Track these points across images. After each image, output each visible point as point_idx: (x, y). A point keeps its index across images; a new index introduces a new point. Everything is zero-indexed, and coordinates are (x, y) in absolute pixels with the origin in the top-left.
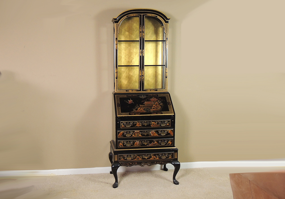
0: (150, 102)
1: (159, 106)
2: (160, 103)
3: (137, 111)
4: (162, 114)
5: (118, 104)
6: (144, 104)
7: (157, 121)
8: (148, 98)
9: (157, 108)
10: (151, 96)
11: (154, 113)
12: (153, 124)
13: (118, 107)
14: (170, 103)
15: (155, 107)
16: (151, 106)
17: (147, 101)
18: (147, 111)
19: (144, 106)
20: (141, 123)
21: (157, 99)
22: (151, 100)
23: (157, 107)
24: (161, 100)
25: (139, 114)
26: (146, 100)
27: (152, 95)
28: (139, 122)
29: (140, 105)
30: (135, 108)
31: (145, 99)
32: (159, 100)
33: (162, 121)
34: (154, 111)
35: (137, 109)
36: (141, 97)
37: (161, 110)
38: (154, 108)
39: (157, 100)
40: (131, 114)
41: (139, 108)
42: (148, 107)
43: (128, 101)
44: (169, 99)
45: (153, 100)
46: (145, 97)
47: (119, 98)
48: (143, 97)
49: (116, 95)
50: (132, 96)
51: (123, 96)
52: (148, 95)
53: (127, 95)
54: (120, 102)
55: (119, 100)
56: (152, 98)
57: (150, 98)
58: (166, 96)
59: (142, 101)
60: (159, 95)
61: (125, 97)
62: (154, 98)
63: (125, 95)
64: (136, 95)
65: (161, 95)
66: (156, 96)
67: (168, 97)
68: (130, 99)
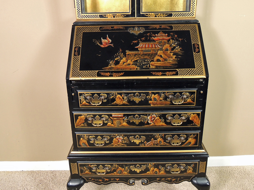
0: (152, 43)
1: (172, 54)
2: (174, 47)
3: (118, 66)
4: (177, 74)
5: (76, 50)
6: (137, 50)
7: (164, 93)
8: (148, 34)
9: (165, 60)
10: (156, 29)
11: (157, 73)
12: (155, 99)
13: (75, 55)
14: (198, 48)
15: (161, 56)
16: (152, 54)
17: (146, 41)
18: (142, 68)
19: (136, 54)
20: (125, 97)
21: (168, 36)
22: (156, 38)
23: (166, 57)
24: (177, 40)
25: (122, 74)
26: (143, 39)
27: (158, 26)
28: (121, 94)
29: (128, 52)
30: (114, 60)
31: (141, 35)
32: (173, 39)
33: (175, 93)
34: (159, 67)
35: (117, 63)
36: (131, 32)
37: (176, 65)
38: (158, 60)
39: (169, 40)
40: (102, 74)
41: (124, 59)
42: (146, 57)
43: (101, 41)
44: (197, 37)
45: (160, 40)
46: (142, 32)
47: (82, 33)
48: (136, 30)
49: (76, 27)
50: (112, 30)
51: (92, 29)
52: (150, 26)
53: (101, 27)
54: (81, 44)
55: (82, 38)
56: (158, 35)
57: (153, 34)
58: (190, 30)
59: (133, 42)
60: (174, 27)
61: (97, 31)
62: (163, 35)
63: (97, 27)
64: (121, 27)
65: (179, 26)
66: (168, 29)
67: (196, 33)
68: (107, 35)
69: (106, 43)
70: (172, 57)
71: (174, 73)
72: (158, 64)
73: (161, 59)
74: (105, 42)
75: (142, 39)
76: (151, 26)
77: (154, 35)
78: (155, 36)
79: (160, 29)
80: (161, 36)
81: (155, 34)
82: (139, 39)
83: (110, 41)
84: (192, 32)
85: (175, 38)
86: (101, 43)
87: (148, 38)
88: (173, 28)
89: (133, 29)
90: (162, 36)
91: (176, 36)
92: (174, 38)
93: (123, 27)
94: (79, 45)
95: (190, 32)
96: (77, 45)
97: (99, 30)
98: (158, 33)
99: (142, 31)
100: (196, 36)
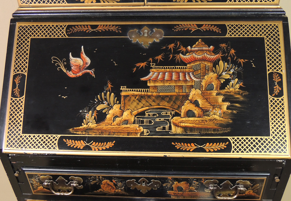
0: (178, 69)
1: (220, 98)
2: (227, 81)
3: (103, 126)
5: (17, 81)
6: (144, 85)
7: (197, 180)
8: (172, 46)
9: (205, 112)
10: (188, 32)
11: (185, 146)
12: (180, 189)
13: (13, 95)
15: (196, 103)
16: (177, 97)
17: (166, 62)
19: (142, 97)
20: (120, 184)
21: (215, 52)
22: (187, 57)
23: (207, 106)
24: (235, 63)
25: (110, 144)
26: (159, 57)
27: (192, 25)
29: (125, 91)
30: (95, 109)
31: (155, 48)
32: (225, 59)
34: (192, 129)
35: (101, 117)
37: (227, 125)
39: (215, 63)
41: (116, 108)
42: (164, 104)
43: (68, 60)
44: (280, 56)
45: (196, 60)
46: (158, 41)
47: (29, 40)
48: (146, 35)
49: (18, 24)
50: (93, 34)
51: (51, 32)
52: (175, 25)
53: (69, 27)
54: (27, 69)
55: (28, 52)
56: (193, 49)
57: (182, 47)
58: (265, 37)
59: (138, 65)
60: (230, 28)
61: (60, 37)
62: (204, 48)
63: (61, 26)
64: (113, 25)
65: (241, 26)
66: (214, 33)
67: (277, 45)
68: (82, 47)
69: (80, 68)
70: (220, 107)
71: (223, 146)
72: (190, 122)
73: (196, 111)
74: (77, 63)
75: (156, 58)
76: (178, 25)
77: (184, 49)
78: (187, 52)
79: (197, 32)
80: (198, 50)
81: (186, 47)
82: (151, 59)
83: (88, 61)
84: (268, 43)
85: (231, 56)
86: (69, 68)
87: (171, 56)
88: (228, 31)
89: (139, 32)
90: (202, 50)
91: (233, 51)
92: (227, 56)
93: (116, 25)
94: (22, 71)
95: (266, 41)
96: (18, 71)
97: (65, 32)
98: (192, 42)
99: (157, 38)
100: (277, 53)
